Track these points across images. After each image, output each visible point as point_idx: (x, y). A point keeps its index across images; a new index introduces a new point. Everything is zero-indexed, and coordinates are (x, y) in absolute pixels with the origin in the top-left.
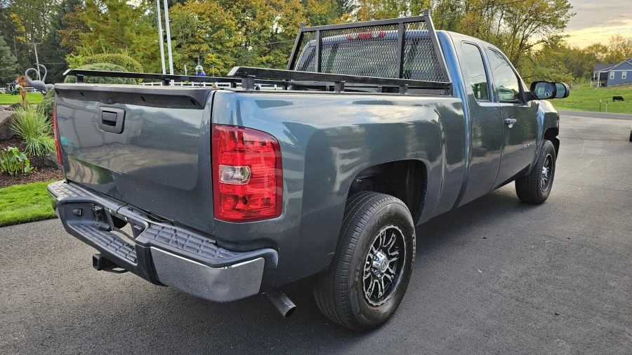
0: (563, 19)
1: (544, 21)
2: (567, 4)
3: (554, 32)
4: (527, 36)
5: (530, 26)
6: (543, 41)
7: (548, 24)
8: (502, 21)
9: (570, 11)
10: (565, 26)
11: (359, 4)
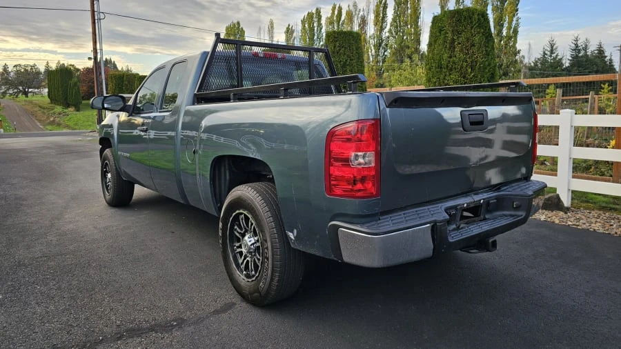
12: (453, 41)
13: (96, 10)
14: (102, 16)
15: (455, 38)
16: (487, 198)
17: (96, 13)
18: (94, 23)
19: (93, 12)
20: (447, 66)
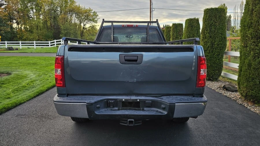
0: (96, 19)
1: (90, 20)
2: (97, 14)
3: (94, 24)
4: (85, 24)
5: (86, 21)
6: (91, 27)
7: (91, 21)
8: (76, 18)
9: (98, 17)
10: (97, 22)
11: (6, 3)
12: (253, 10)
13: (151, 7)
14: (153, 9)
15: (254, 8)
16: (145, 99)
17: (152, 9)
18: (151, 13)
19: (151, 8)
20: (248, 25)
